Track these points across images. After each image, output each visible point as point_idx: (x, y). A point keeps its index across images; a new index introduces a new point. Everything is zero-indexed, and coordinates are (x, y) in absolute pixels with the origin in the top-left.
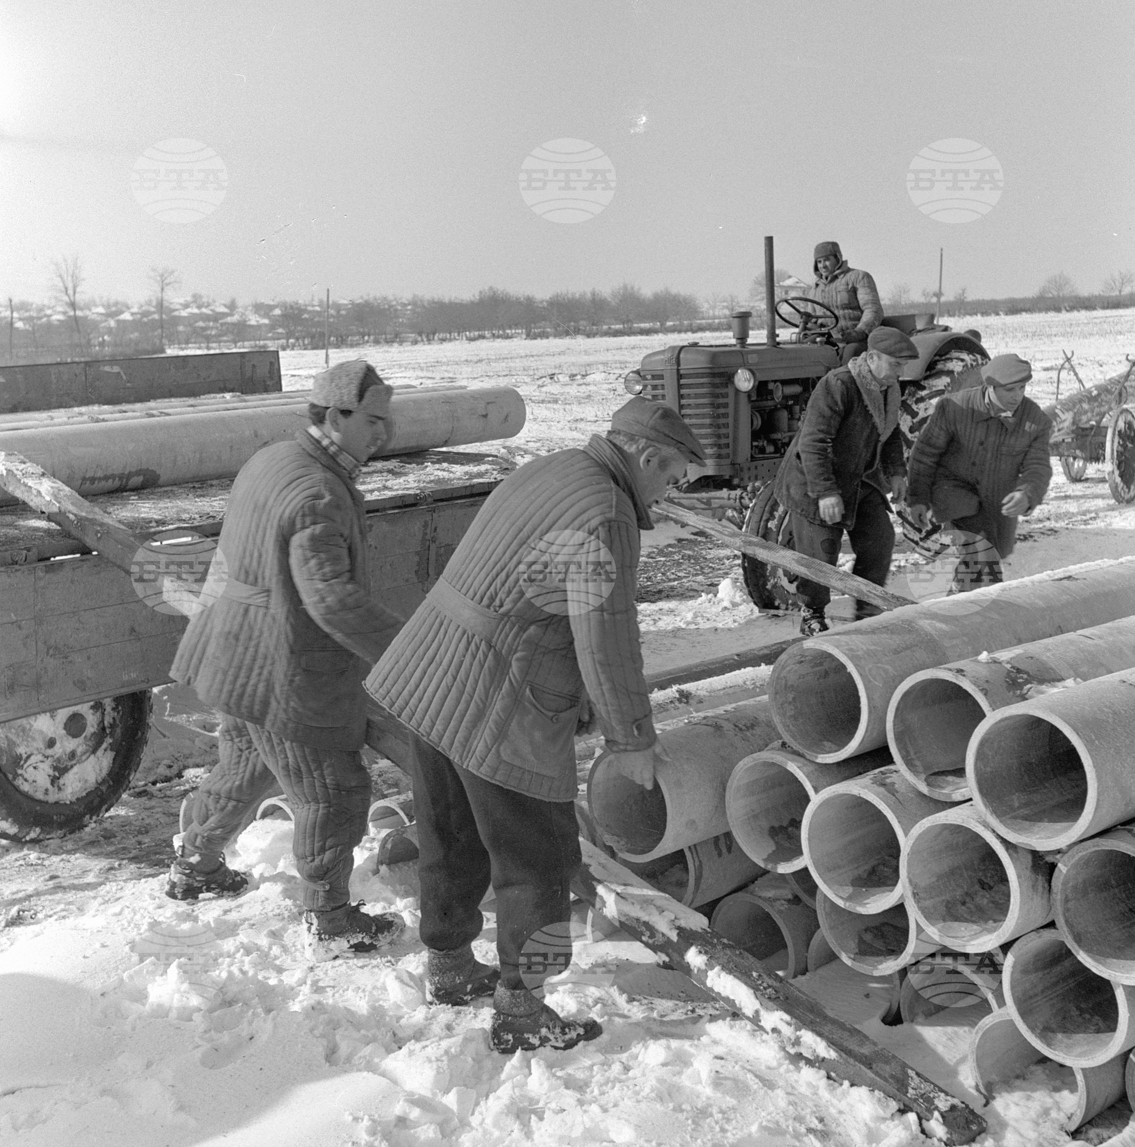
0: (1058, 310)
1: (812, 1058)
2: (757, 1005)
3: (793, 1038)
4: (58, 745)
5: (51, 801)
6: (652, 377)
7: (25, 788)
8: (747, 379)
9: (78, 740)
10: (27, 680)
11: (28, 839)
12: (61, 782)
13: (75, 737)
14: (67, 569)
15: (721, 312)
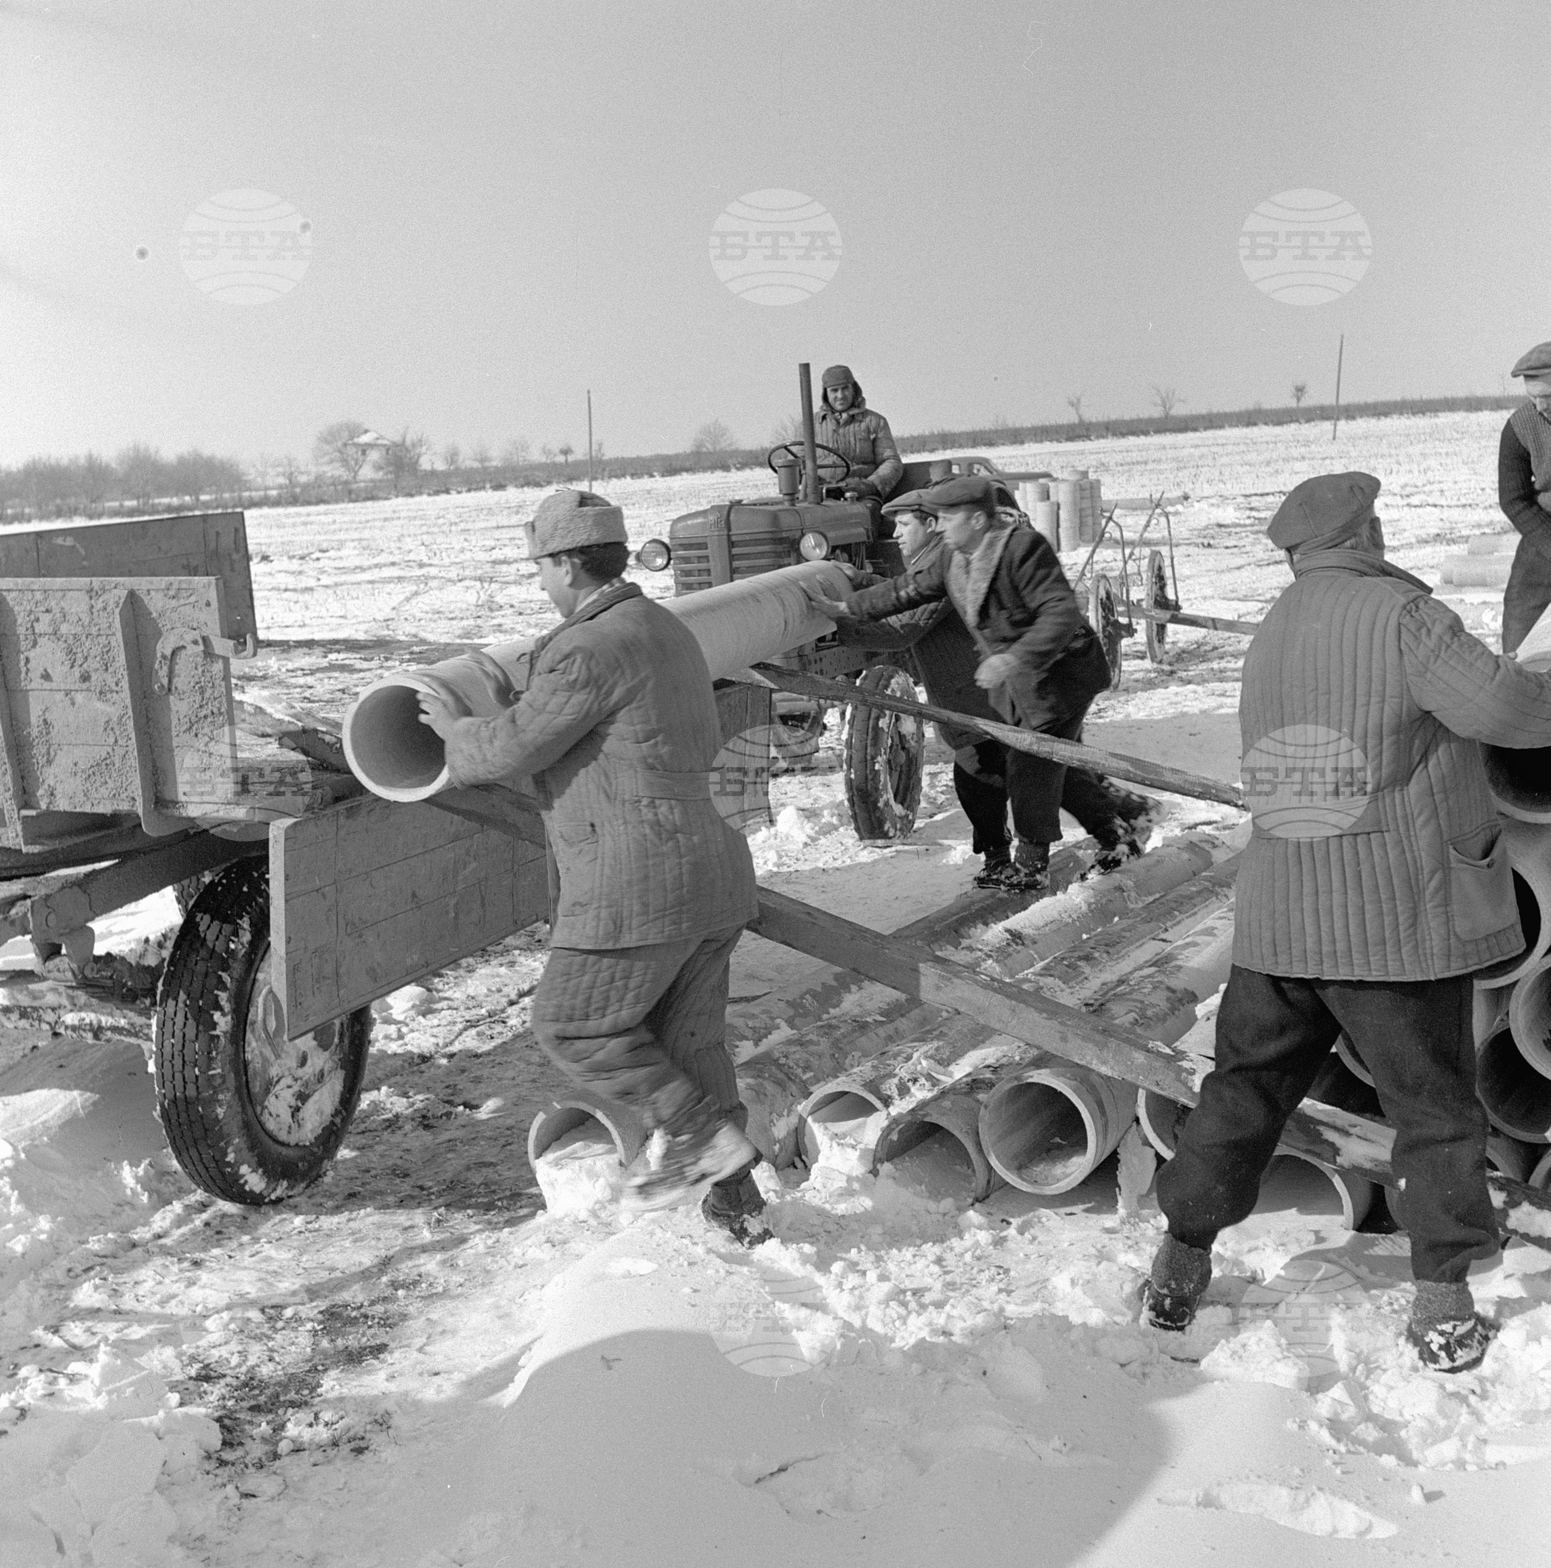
0: (726, 468)
4: (309, 1063)
5: (292, 1143)
6: (686, 547)
7: (271, 1125)
8: (818, 545)
9: (327, 1053)
10: (328, 969)
11: (273, 1197)
12: (301, 1114)
13: (325, 1050)
14: (363, 812)
15: (275, 480)
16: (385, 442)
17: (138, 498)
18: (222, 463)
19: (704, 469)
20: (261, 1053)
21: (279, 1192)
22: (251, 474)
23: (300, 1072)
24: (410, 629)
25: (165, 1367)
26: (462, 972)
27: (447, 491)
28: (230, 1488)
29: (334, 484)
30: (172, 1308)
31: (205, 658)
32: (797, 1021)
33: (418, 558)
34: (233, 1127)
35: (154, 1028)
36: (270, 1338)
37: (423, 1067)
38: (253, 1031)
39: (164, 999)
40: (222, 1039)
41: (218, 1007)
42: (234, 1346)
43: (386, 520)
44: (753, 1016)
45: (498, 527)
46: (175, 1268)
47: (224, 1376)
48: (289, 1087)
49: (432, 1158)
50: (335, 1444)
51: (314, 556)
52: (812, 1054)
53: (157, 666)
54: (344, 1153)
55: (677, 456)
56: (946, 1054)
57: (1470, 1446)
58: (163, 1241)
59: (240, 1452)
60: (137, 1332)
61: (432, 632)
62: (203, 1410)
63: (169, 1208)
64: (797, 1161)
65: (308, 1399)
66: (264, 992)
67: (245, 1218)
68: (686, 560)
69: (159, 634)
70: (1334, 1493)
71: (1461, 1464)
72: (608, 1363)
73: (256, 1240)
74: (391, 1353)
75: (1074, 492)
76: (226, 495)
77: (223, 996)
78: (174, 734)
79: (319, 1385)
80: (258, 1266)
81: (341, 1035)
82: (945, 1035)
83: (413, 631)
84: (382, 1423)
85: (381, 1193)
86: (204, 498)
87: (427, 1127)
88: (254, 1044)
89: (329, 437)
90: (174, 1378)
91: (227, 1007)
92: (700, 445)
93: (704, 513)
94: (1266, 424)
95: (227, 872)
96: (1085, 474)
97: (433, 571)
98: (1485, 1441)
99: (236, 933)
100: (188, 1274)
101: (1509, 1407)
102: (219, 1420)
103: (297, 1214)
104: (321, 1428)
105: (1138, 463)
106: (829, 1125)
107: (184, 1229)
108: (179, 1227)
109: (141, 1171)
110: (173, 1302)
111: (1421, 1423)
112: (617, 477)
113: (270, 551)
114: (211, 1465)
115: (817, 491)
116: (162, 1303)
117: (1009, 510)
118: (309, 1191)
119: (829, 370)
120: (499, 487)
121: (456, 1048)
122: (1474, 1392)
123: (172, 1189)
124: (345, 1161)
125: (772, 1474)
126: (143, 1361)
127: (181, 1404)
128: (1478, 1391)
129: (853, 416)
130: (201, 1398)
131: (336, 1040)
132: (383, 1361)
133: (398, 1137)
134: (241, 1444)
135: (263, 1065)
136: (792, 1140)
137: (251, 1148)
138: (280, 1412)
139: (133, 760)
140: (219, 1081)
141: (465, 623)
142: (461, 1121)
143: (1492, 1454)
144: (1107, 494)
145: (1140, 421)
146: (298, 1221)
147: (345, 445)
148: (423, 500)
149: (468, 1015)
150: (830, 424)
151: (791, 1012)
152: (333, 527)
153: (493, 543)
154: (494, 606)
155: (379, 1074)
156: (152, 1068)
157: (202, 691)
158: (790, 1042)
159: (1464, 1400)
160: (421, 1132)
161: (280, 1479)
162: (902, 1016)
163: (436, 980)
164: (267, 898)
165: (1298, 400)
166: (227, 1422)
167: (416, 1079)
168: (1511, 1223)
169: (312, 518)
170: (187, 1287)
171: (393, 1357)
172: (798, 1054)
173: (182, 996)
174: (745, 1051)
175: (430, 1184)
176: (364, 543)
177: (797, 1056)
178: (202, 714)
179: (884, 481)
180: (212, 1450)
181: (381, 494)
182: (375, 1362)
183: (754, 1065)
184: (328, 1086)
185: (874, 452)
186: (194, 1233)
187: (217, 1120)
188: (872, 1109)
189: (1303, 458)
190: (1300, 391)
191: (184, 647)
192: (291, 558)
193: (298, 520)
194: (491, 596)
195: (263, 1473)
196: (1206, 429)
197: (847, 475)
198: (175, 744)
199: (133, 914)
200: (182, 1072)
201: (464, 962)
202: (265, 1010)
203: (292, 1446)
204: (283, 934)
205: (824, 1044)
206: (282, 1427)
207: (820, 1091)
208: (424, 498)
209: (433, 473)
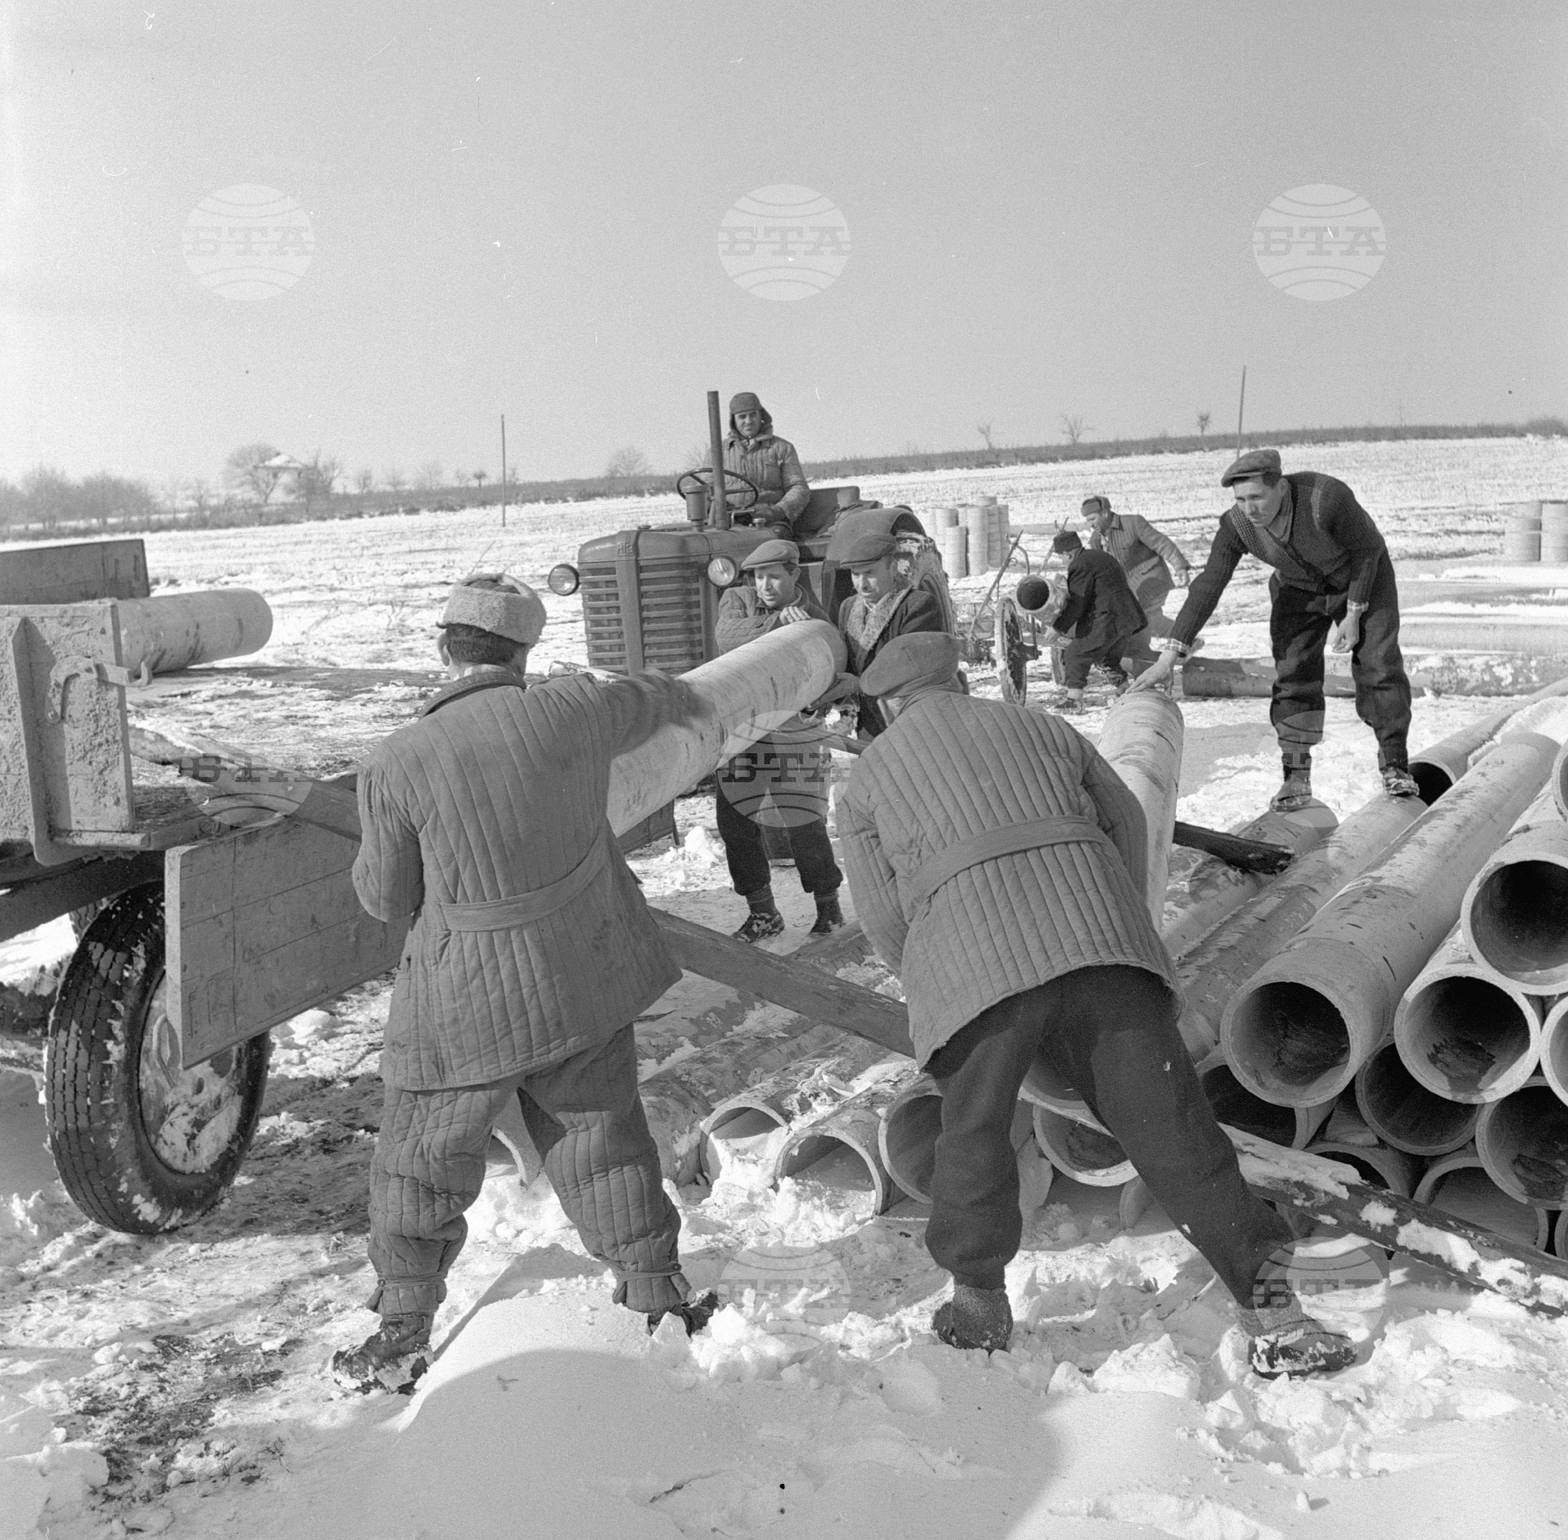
0: (640, 493)
1: (1558, 1306)
2: (1473, 1256)
3: (1529, 1287)
4: (205, 1089)
5: (188, 1172)
6: (595, 571)
7: (166, 1153)
8: (726, 570)
9: (224, 1080)
10: (225, 997)
11: (167, 1226)
12: (197, 1142)
13: (222, 1076)
14: (261, 839)
15: (184, 503)
16: (297, 465)
17: (43, 521)
18: (130, 486)
19: (618, 494)
20: (156, 1082)
21: (173, 1221)
22: (160, 497)
23: (196, 1099)
24: (320, 653)
25: (51, 1402)
26: (365, 995)
27: (360, 515)
28: (116, 1523)
29: (244, 507)
30: (61, 1342)
31: (99, 686)
32: (702, 1039)
33: (329, 583)
34: (126, 1156)
35: (45, 1059)
36: (160, 1368)
37: (324, 1091)
38: (147, 1060)
39: (55, 1031)
40: (116, 1069)
41: (111, 1036)
42: (124, 1378)
43: (296, 544)
44: (657, 1035)
45: (410, 552)
46: (64, 1301)
47: (113, 1408)
48: (185, 1114)
49: (331, 1182)
50: (226, 1474)
51: (223, 580)
52: (713, 1071)
53: (50, 695)
54: (241, 1180)
55: (591, 481)
56: (847, 1069)
57: (1354, 1454)
58: (53, 1274)
59: (127, 1486)
60: (23, 1367)
61: (342, 656)
62: (89, 1444)
63: (59, 1239)
64: (699, 1176)
65: (199, 1428)
66: (159, 1021)
67: (139, 1248)
68: (595, 585)
69: (52, 662)
70: (1221, 1501)
71: (1345, 1472)
72: (504, 1384)
73: (149, 1269)
74: (286, 1379)
75: (982, 518)
76: (135, 519)
77: (117, 1026)
78: (67, 762)
79: (211, 1415)
80: (151, 1296)
81: (239, 1062)
82: (847, 1050)
83: (323, 655)
84: (274, 1450)
85: (278, 1219)
86: (111, 521)
87: (327, 1151)
88: (148, 1072)
89: (239, 460)
90: (61, 1413)
91: (120, 1035)
92: (613, 471)
93: (612, 538)
94: (1171, 452)
95: (123, 898)
96: (993, 500)
97: (343, 595)
98: (1369, 1449)
99: (130, 961)
100: (77, 1306)
101: (1393, 1415)
102: (107, 1453)
103: (192, 1243)
104: (212, 1457)
105: (1046, 489)
106: (730, 1141)
107: (74, 1261)
108: (69, 1259)
109: (31, 1203)
110: (62, 1335)
111: (1309, 1432)
112: (531, 501)
113: (177, 575)
114: (96, 1501)
115: (725, 516)
116: (51, 1336)
117: (915, 535)
118: (205, 1219)
119: (737, 397)
120: (412, 511)
121: (359, 1071)
122: (1359, 1400)
123: (63, 1220)
124: (242, 1187)
125: (667, 1493)
126: (28, 1396)
127: (68, 1439)
128: (1363, 1398)
129: (760, 443)
130: (88, 1432)
131: (234, 1066)
132: (278, 1388)
133: (297, 1163)
134: (129, 1478)
135: (158, 1093)
136: (694, 1157)
137: (145, 1176)
138: (170, 1443)
139: (26, 788)
140: (112, 1110)
141: (375, 647)
142: (361, 1145)
143: (1375, 1462)
144: (1015, 519)
145: (1047, 448)
146: (193, 1249)
147: (256, 468)
148: (335, 524)
149: (371, 1038)
150: (738, 451)
151: (694, 1030)
152: (242, 551)
153: (405, 567)
154: (405, 630)
155: (280, 1099)
156: (42, 1099)
157: (97, 719)
158: (693, 1060)
159: (1349, 1408)
160: (321, 1156)
161: (167, 1513)
162: (805, 1032)
163: (339, 1004)
164: (162, 925)
165: (1203, 428)
166: (114, 1455)
167: (317, 1103)
168: (1401, 1240)
169: (220, 542)
170: (76, 1319)
171: (289, 1384)
172: (701, 1072)
173: (74, 1026)
174: (648, 1069)
175: (329, 1208)
176: (275, 567)
177: (699, 1073)
178: (96, 742)
179: (792, 507)
180: (98, 1484)
181: (292, 517)
182: (270, 1389)
183: (659, 1083)
184: (225, 1112)
185: (781, 477)
186: (86, 1264)
187: (109, 1150)
188: (774, 1125)
189: (1207, 485)
190: (1204, 420)
191: (77, 675)
192: (200, 581)
193: (208, 543)
194: (402, 620)
195: (151, 1506)
196: (1112, 456)
197: (756, 500)
198: (68, 772)
199: (29, 942)
200: (74, 1102)
201: (368, 985)
202: (159, 1039)
203: (181, 1478)
204: (178, 962)
205: (727, 1062)
206: (172, 1458)
207: (722, 1108)
208: (337, 521)
209: (346, 497)
